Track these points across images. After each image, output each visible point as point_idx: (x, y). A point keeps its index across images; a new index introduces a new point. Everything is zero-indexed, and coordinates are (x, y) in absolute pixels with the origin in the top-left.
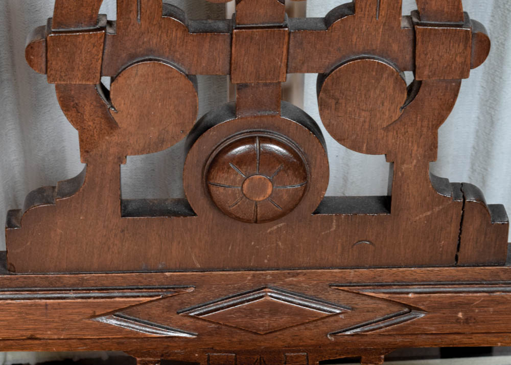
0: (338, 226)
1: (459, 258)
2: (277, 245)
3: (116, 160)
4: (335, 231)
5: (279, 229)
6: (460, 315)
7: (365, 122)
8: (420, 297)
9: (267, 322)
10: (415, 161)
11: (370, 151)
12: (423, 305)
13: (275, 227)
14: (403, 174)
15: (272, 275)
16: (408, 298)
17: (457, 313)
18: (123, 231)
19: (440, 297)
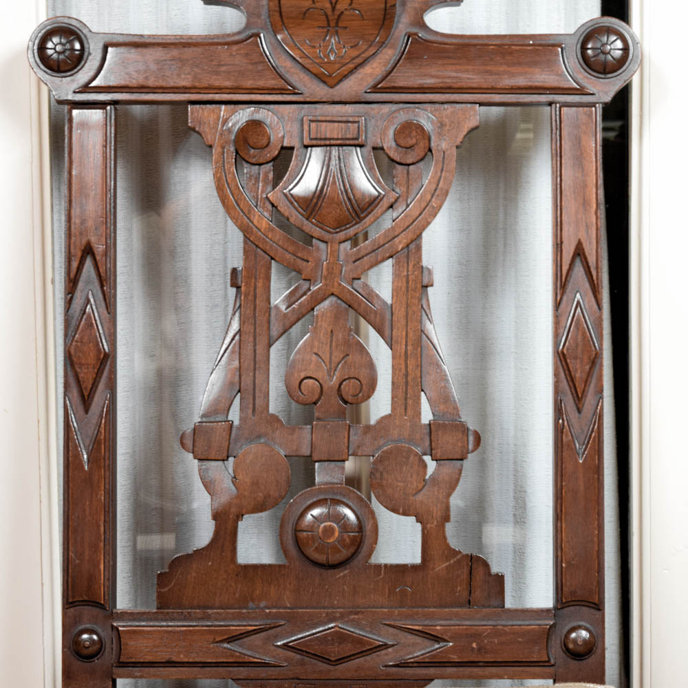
0: (385, 574)
1: (471, 601)
2: (344, 588)
3: (235, 518)
4: (383, 577)
5: (345, 576)
6: (474, 645)
7: (400, 490)
8: (444, 629)
9: (337, 649)
10: (436, 521)
11: (405, 514)
12: (447, 636)
13: (342, 574)
14: (428, 531)
15: (341, 613)
16: (437, 630)
17: (472, 643)
18: (237, 575)
19: (459, 629)
